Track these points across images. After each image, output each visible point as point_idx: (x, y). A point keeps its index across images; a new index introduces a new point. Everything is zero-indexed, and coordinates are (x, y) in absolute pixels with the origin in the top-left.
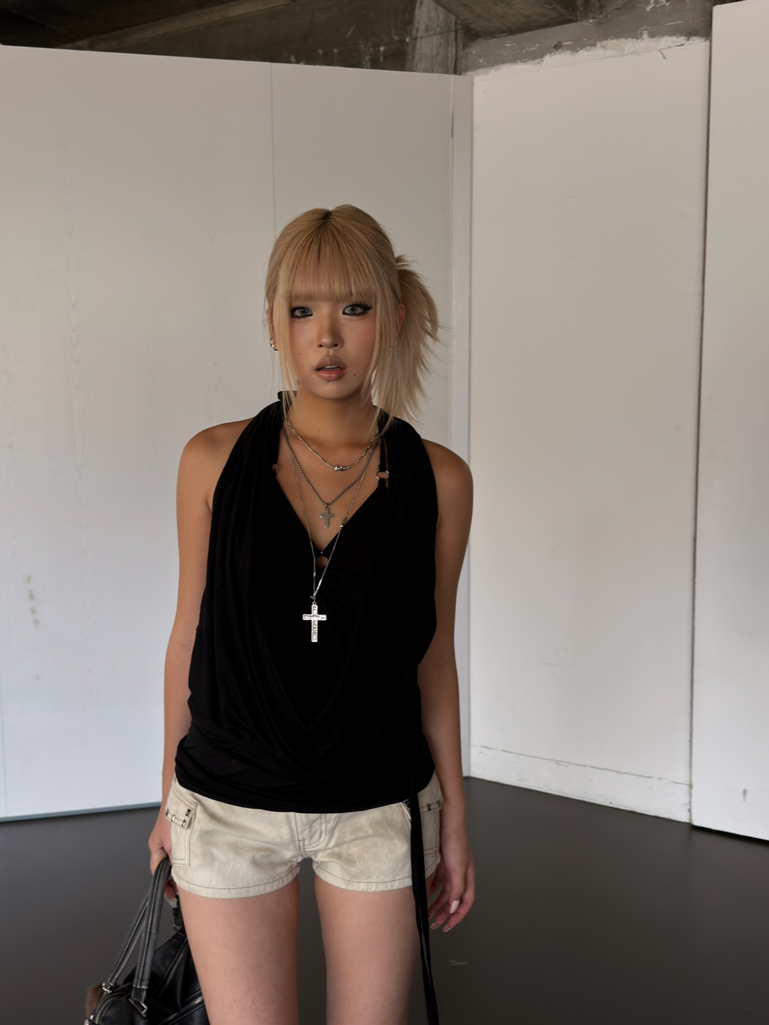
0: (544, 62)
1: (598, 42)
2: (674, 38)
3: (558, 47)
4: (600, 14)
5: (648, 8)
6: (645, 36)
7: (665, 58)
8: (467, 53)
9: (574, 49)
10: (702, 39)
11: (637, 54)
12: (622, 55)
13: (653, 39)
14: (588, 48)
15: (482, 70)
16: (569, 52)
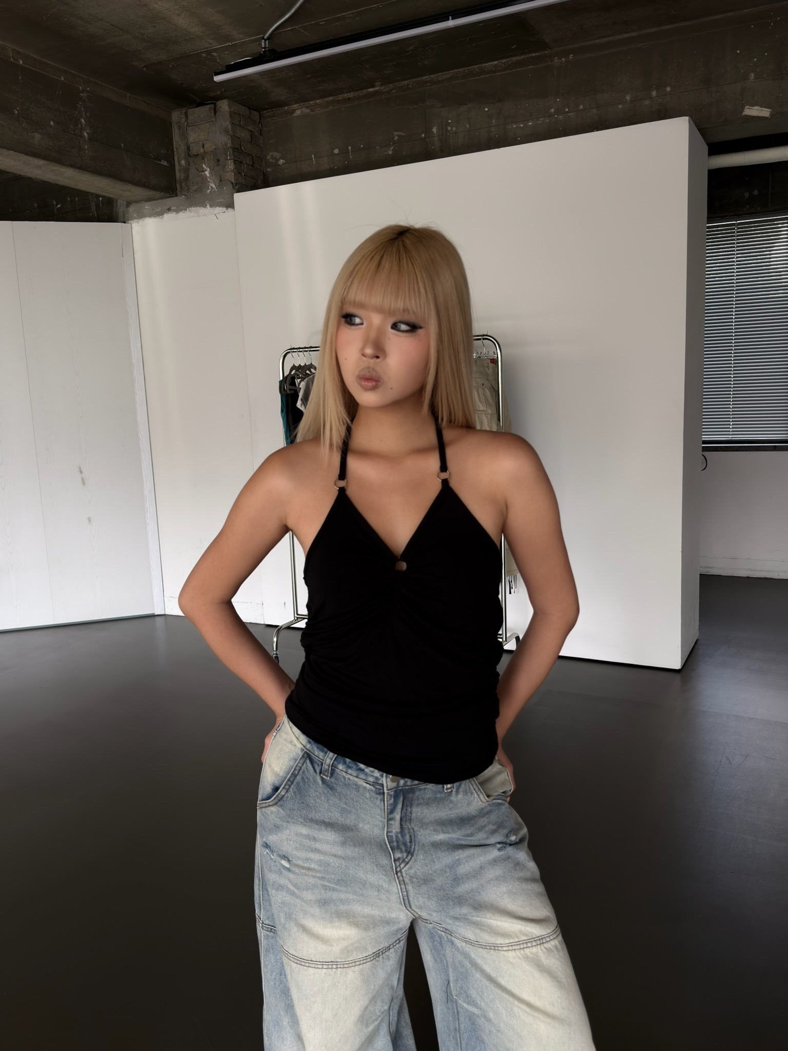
0: (164, 218)
1: (188, 210)
2: (221, 208)
3: (169, 210)
4: (188, 193)
5: (208, 192)
6: (208, 206)
7: (217, 219)
8: (128, 211)
9: (177, 211)
10: (233, 210)
11: (206, 216)
12: (199, 216)
13: (211, 208)
14: (183, 211)
15: (135, 220)
16: (175, 213)
